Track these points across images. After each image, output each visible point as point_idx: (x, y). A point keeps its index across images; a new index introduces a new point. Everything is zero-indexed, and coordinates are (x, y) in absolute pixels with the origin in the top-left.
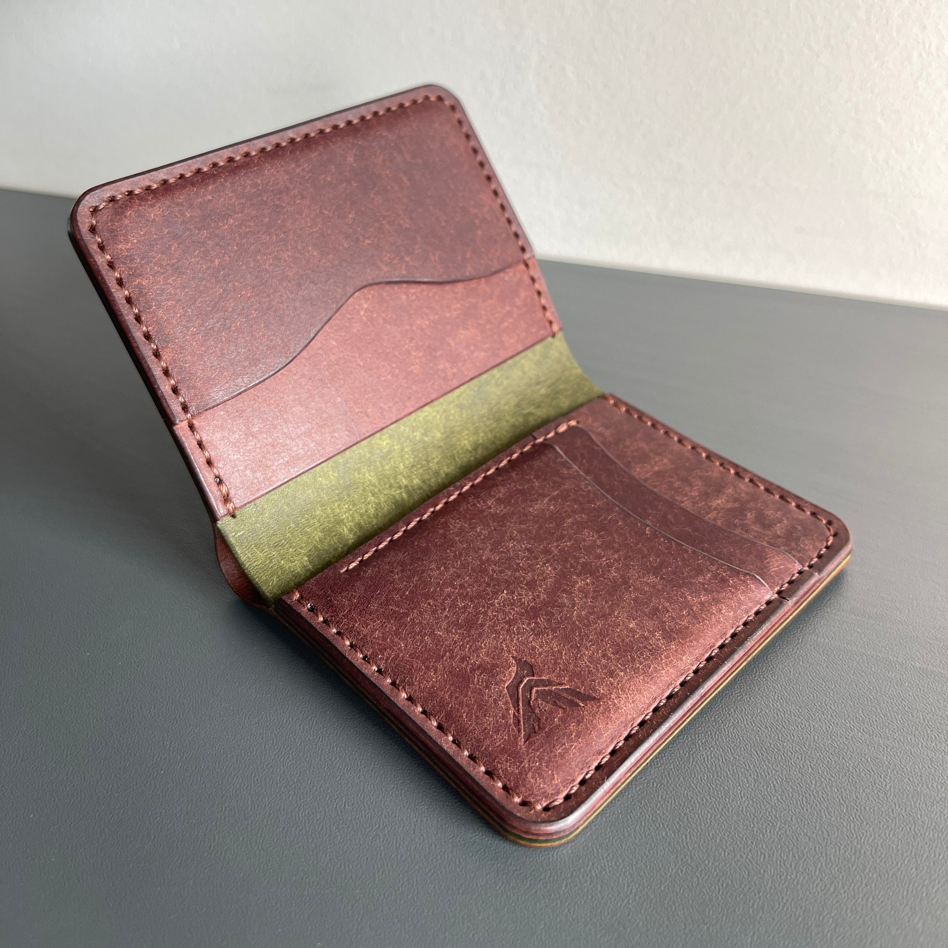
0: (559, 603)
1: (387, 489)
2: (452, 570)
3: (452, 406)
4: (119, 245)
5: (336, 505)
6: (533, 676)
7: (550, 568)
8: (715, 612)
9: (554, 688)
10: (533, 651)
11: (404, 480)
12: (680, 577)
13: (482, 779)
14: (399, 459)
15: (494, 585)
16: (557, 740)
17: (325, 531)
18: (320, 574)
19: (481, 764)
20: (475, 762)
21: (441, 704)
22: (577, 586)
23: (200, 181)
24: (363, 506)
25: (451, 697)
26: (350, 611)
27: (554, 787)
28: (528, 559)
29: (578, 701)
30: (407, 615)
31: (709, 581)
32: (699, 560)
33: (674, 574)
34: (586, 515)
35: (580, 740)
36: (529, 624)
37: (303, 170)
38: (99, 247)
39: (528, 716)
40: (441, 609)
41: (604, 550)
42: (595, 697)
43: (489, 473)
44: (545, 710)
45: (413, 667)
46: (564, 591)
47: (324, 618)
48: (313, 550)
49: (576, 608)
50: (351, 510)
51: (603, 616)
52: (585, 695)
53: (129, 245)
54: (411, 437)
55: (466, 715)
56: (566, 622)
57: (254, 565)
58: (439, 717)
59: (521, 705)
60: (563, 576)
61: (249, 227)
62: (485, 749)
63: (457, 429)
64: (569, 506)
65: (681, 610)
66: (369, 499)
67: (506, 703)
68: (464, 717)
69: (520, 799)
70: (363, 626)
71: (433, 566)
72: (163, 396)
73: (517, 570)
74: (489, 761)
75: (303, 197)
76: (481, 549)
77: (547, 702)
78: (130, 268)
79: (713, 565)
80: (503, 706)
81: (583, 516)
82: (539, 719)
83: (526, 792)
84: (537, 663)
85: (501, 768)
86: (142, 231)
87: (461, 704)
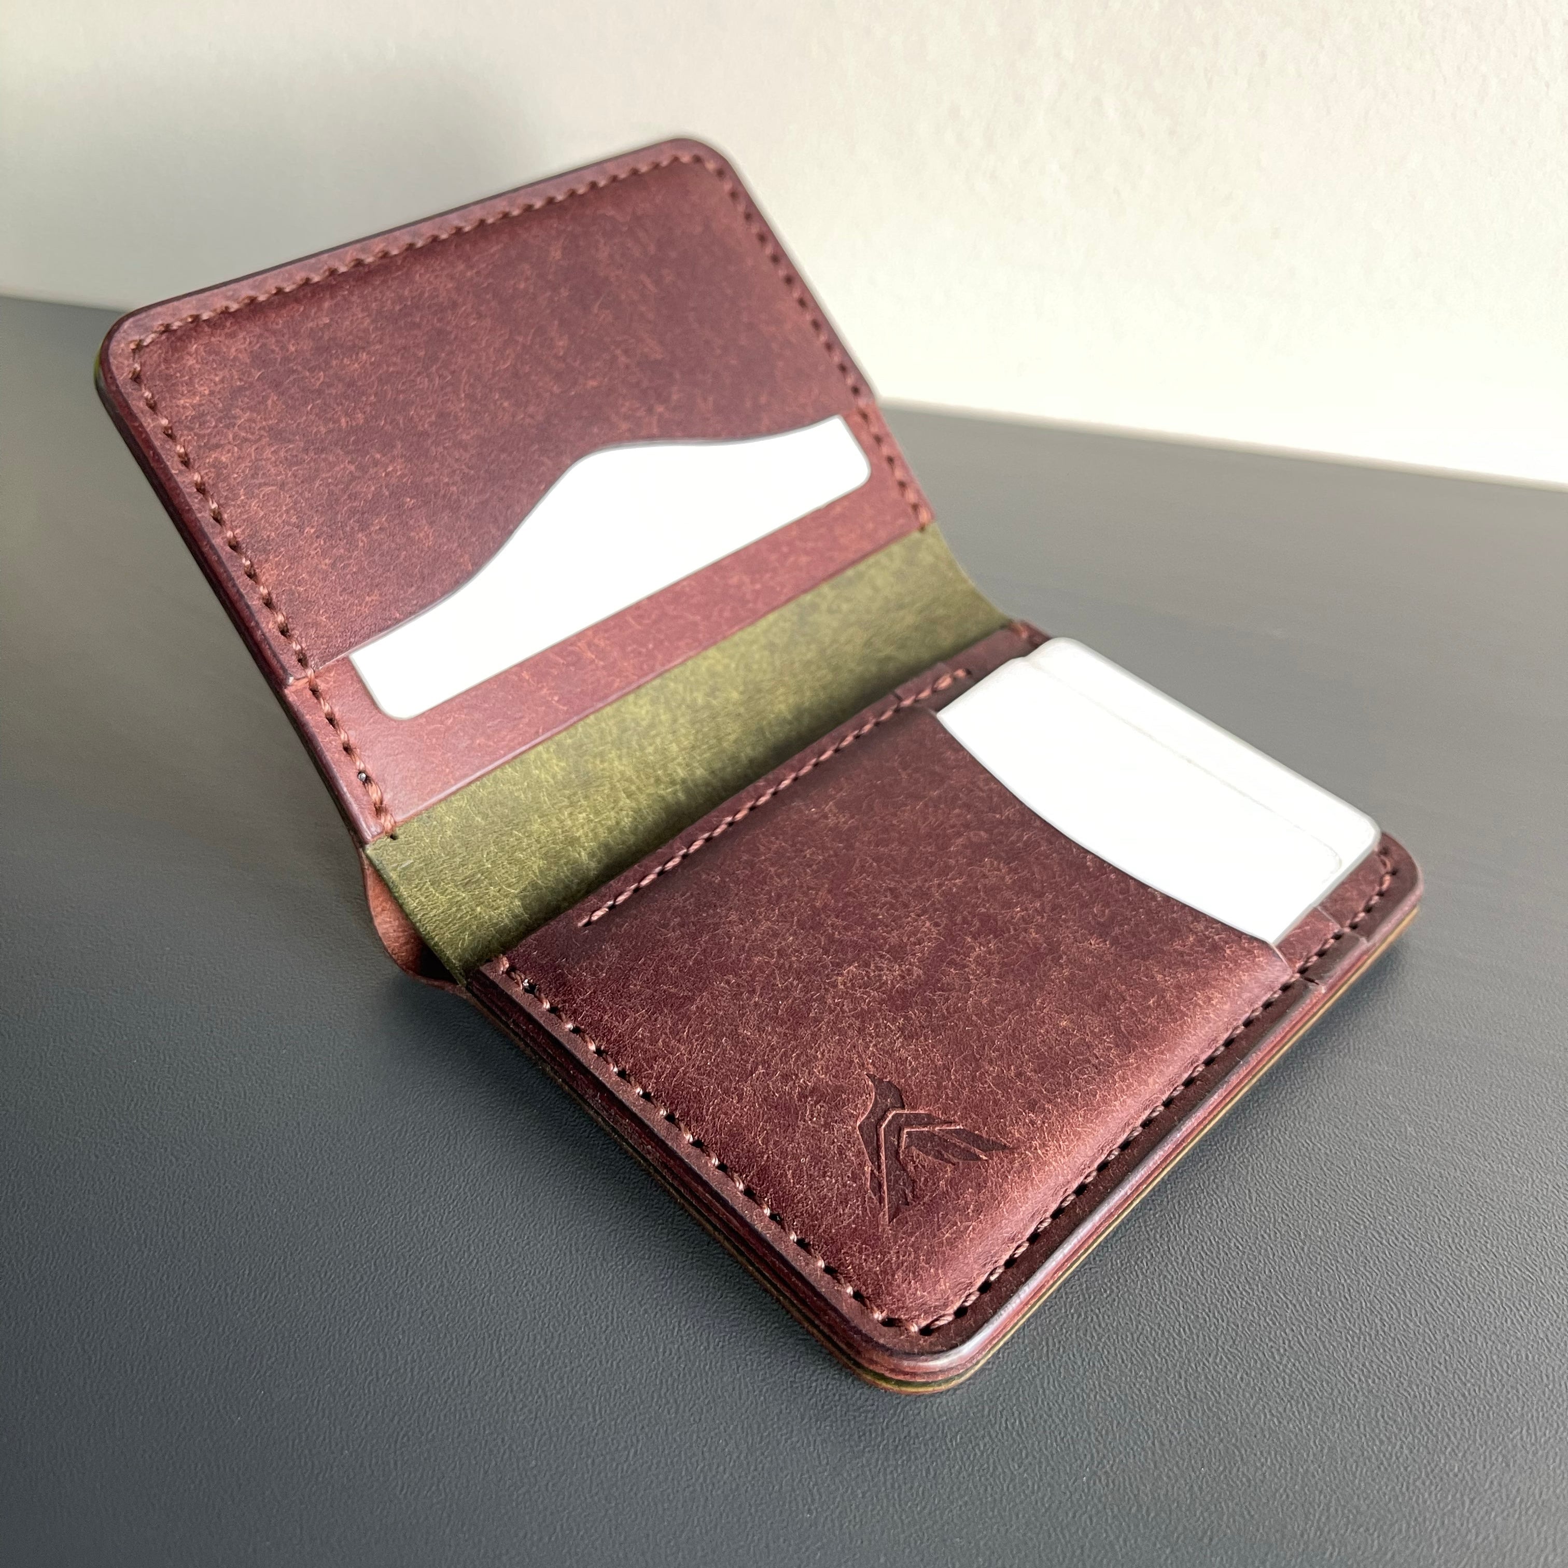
0: (943, 984)
1: (652, 785)
2: (765, 925)
3: (755, 647)
4: (180, 399)
5: (566, 813)
6: (903, 1107)
7: (928, 924)
8: (1201, 1002)
9: (937, 1129)
10: (902, 1065)
11: (679, 770)
12: (1142, 940)
13: (820, 1281)
14: (670, 737)
15: (836, 951)
16: (944, 1217)
17: (551, 857)
18: (543, 929)
19: (819, 1255)
20: (809, 1252)
21: (751, 1154)
22: (973, 955)
23: (309, 295)
24: (613, 814)
25: (766, 1141)
26: (595, 992)
27: (939, 1296)
28: (892, 906)
29: (977, 1151)
30: (691, 1000)
31: (1191, 948)
32: (1174, 912)
33: (1134, 935)
34: (986, 831)
35: (981, 1217)
36: (894, 1020)
37: (478, 273)
38: (147, 404)
39: (895, 1176)
40: (749, 992)
41: (1017, 894)
42: (1005, 1145)
43: (823, 758)
44: (923, 1167)
45: (701, 1088)
46: (952, 963)
47: (551, 1004)
48: (529, 888)
49: (971, 992)
50: (592, 821)
51: (1017, 1006)
52: (988, 1141)
53: (198, 398)
54: (688, 699)
55: (793, 1173)
56: (956, 1016)
57: (432, 914)
58: (747, 1176)
59: (883, 1158)
60: (951, 936)
61: (395, 364)
62: (824, 1231)
63: (766, 686)
64: (959, 816)
65: (1146, 998)
66: (621, 804)
67: (859, 1153)
68: (789, 1176)
69: (884, 1314)
70: (617, 1020)
71: (734, 917)
72: (266, 639)
73: (873, 927)
74: (831, 1252)
75: (480, 316)
76: (812, 889)
77: (927, 1153)
78: (200, 437)
79: (1199, 922)
80: (853, 1158)
81: (982, 833)
82: (914, 1182)
83: (894, 1303)
84: (909, 1085)
85: (851, 1263)
86: (216, 375)
87: (784, 1154)
